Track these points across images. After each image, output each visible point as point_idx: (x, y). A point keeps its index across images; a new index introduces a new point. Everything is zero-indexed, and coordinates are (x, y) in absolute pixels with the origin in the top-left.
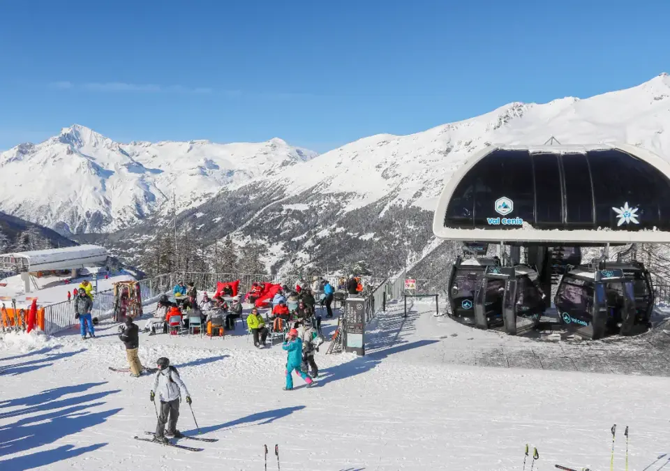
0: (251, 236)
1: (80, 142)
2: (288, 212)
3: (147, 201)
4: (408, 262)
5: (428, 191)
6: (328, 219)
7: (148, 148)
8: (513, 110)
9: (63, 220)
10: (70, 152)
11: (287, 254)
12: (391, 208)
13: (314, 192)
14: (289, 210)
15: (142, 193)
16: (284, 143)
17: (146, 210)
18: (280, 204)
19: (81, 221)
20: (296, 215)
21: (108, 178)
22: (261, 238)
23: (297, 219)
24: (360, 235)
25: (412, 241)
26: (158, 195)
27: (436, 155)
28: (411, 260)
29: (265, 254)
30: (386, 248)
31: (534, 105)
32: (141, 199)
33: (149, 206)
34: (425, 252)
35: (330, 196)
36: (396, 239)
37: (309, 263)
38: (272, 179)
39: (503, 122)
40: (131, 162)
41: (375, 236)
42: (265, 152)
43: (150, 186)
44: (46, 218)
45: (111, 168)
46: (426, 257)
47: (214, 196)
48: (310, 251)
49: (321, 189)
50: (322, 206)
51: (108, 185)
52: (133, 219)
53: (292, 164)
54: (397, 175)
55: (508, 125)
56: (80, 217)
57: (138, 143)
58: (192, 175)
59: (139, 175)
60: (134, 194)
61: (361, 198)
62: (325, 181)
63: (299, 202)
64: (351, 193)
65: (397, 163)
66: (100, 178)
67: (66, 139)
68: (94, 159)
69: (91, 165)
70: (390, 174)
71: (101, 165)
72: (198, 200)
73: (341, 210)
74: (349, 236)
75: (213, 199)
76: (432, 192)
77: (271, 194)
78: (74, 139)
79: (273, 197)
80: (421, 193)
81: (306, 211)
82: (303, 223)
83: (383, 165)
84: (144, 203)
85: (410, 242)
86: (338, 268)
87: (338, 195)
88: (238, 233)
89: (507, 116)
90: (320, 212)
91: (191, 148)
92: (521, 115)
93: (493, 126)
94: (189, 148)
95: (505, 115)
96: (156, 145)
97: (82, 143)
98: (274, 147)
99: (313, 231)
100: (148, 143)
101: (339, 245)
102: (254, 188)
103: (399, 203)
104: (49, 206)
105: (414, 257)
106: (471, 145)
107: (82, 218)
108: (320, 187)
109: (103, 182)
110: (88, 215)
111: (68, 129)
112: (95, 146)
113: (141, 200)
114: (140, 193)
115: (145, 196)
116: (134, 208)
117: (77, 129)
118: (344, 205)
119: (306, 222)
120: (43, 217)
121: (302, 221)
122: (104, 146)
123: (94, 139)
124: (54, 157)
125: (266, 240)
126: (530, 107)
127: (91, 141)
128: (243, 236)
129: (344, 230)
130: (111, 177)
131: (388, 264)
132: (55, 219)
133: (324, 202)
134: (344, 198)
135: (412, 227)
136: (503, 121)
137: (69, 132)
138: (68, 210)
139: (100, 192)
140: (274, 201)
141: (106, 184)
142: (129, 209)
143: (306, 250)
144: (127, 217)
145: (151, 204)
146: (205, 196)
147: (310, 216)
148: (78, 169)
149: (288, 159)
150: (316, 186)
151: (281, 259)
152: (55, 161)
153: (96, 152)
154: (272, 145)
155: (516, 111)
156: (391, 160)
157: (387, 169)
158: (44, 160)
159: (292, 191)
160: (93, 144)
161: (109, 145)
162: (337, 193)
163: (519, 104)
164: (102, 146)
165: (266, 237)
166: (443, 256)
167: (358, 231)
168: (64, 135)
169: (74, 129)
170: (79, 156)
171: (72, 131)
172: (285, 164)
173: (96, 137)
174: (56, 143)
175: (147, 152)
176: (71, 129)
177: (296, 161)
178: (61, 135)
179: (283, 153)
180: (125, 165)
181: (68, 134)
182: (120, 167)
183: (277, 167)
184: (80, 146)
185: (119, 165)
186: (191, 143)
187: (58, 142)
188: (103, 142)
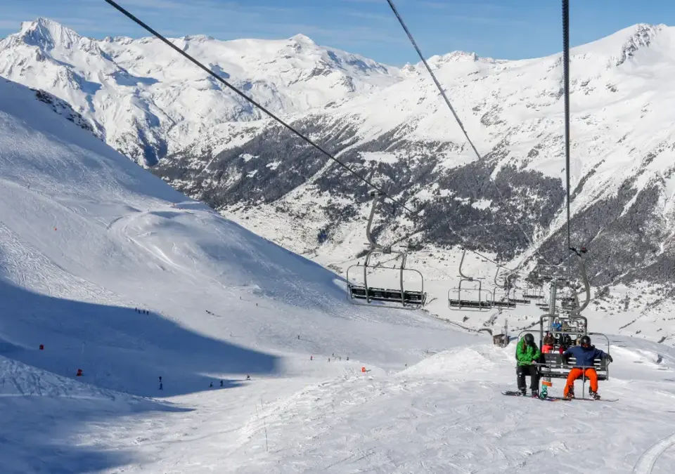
0: (330, 192)
1: (49, 43)
2: (373, 165)
3: (150, 126)
4: (535, 238)
5: (546, 150)
6: (425, 176)
7: (129, 47)
8: (639, 35)
10: (41, 58)
11: (384, 219)
12: (503, 169)
13: (396, 136)
14: (373, 162)
15: (143, 116)
16: (310, 41)
17: (151, 139)
18: (355, 151)
20: (383, 168)
21: (94, 94)
22: (345, 196)
23: (386, 174)
24: (472, 201)
25: (538, 214)
26: (162, 118)
27: (547, 99)
28: (538, 236)
29: (356, 217)
30: (508, 221)
31: (663, 27)
32: (143, 123)
33: (154, 133)
34: (553, 228)
35: (422, 146)
36: (518, 211)
37: (416, 232)
38: (334, 115)
39: (627, 56)
40: (118, 70)
41: (492, 205)
42: (287, 54)
43: (150, 104)
45: (95, 79)
46: (555, 234)
47: (260, 132)
48: (413, 216)
49: (405, 134)
50: (415, 159)
51: (97, 104)
52: (137, 151)
53: (326, 73)
54: (500, 122)
55: (634, 59)
57: (115, 39)
58: (201, 90)
59: (132, 89)
60: (133, 116)
61: (460, 149)
62: (408, 123)
63: (381, 150)
64: (447, 143)
65: (499, 107)
66: (85, 95)
67: (31, 39)
68: (72, 67)
69: (71, 77)
70: (492, 120)
71: (81, 75)
72: (239, 136)
73: (438, 165)
74: (459, 203)
75: (260, 137)
76: (551, 151)
77: (338, 136)
78: (41, 38)
79: (342, 140)
80: (537, 153)
81: (395, 165)
82: (394, 180)
83: (481, 108)
84: (147, 129)
85: (535, 216)
86: (457, 243)
87: (431, 145)
88: (310, 187)
89: (632, 47)
90: (413, 167)
92: (648, 43)
93: (616, 61)
95: (629, 44)
96: (139, 41)
97: (52, 44)
98: (299, 47)
99: (409, 191)
100: (127, 39)
101: (448, 213)
102: (313, 126)
103: (512, 163)
105: (540, 233)
106: (589, 86)
108: (404, 130)
109: (89, 99)
111: (30, 23)
112: (69, 47)
113: (143, 125)
114: (141, 116)
115: (147, 120)
116: (137, 136)
117: (44, 24)
118: (441, 159)
119: (399, 179)
121: (393, 177)
122: (79, 47)
123: (65, 37)
124: (20, 64)
125: (352, 200)
126: (658, 31)
127: (62, 41)
128: (319, 192)
129: (451, 194)
130: (97, 92)
131: (515, 241)
133: (416, 155)
134: (439, 150)
135: (535, 197)
136: (627, 53)
137: (33, 28)
139: (89, 112)
140: (347, 146)
141: (93, 102)
142: (130, 137)
143: (407, 216)
144: (129, 147)
145: (156, 129)
146: (247, 131)
147: (401, 172)
148: (56, 82)
149: (320, 66)
150: (397, 128)
151: (378, 225)
152: (23, 70)
153: (70, 56)
154: (296, 45)
155: (641, 37)
156: (491, 101)
157: (487, 114)
158: (9, 68)
159: (367, 134)
160: (66, 45)
161: (87, 47)
162: (429, 142)
163: (645, 26)
164: (77, 47)
165: (352, 196)
166: (575, 234)
167: (468, 196)
168: (28, 33)
169: (40, 24)
170: (54, 63)
171: (37, 27)
172: (316, 72)
173: (69, 36)
174: (20, 44)
175: (129, 51)
176: (36, 24)
177: (331, 69)
178: (23, 33)
179: (311, 57)
180: (112, 75)
181: (33, 31)
182: (105, 77)
183: (306, 77)
184: (50, 48)
185: (104, 75)
186: (185, 40)
187: (22, 42)
188: (78, 42)
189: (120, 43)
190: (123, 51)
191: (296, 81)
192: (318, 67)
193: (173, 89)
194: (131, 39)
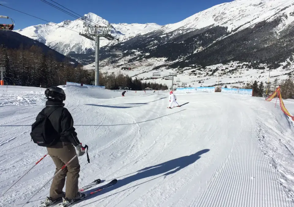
9: (74, 51)
19: (82, 51)
44: (67, 49)
54: (223, 18)
56: (82, 50)
90: (171, 37)
91: (146, 26)
94: (145, 26)
104: (69, 44)
107: (83, 50)
110: (86, 49)
120: (66, 49)
122: (102, 22)
124: (77, 25)
127: (96, 20)
132: (71, 50)
138: (77, 46)
146: (130, 38)
152: (77, 27)
157: (218, 16)
158: (73, 27)
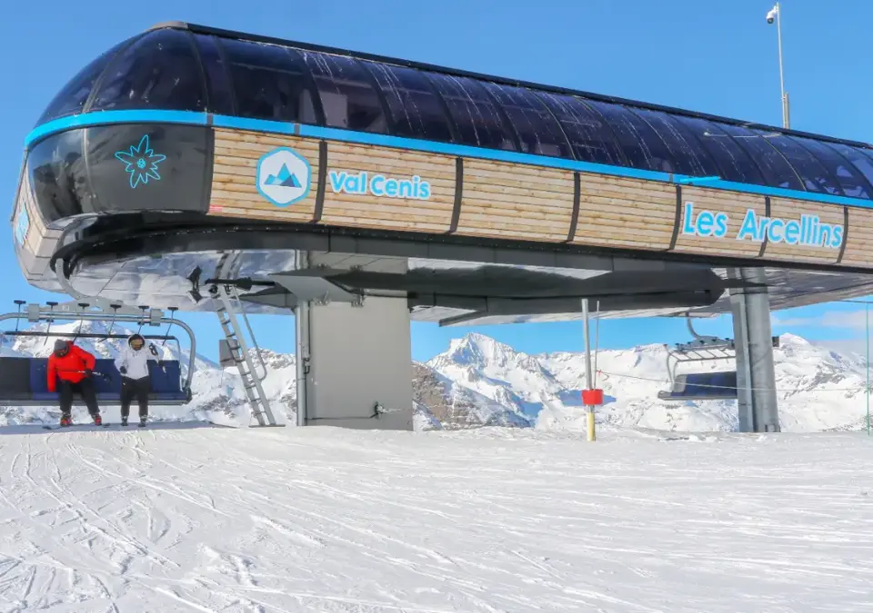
1: (480, 360)
7: (568, 364)
10: (474, 377)
16: (803, 342)
21: (537, 416)
40: (561, 389)
45: (536, 398)
53: (836, 380)
57: (552, 356)
67: (462, 359)
68: (510, 386)
69: (510, 398)
71: (520, 395)
78: (472, 355)
96: (580, 356)
97: (484, 362)
100: (565, 355)
111: (460, 340)
112: (503, 366)
117: (474, 340)
123: (499, 353)
130: (541, 413)
137: (464, 345)
149: (826, 371)
153: (507, 373)
160: (500, 362)
161: (525, 363)
164: (512, 364)
168: (458, 351)
169: (470, 340)
170: (488, 383)
171: (468, 344)
172: (821, 379)
173: (503, 351)
174: (450, 363)
175: (569, 368)
176: (466, 341)
177: (843, 373)
178: (453, 350)
179: (810, 360)
180: (556, 394)
181: (464, 349)
182: (549, 398)
183: (807, 385)
184: (482, 367)
185: (546, 394)
186: (636, 351)
187: (452, 362)
188: (513, 358)
189: (558, 359)
190: (561, 369)
191: (795, 391)
192: (824, 372)
193: (635, 408)
194: (569, 354)
